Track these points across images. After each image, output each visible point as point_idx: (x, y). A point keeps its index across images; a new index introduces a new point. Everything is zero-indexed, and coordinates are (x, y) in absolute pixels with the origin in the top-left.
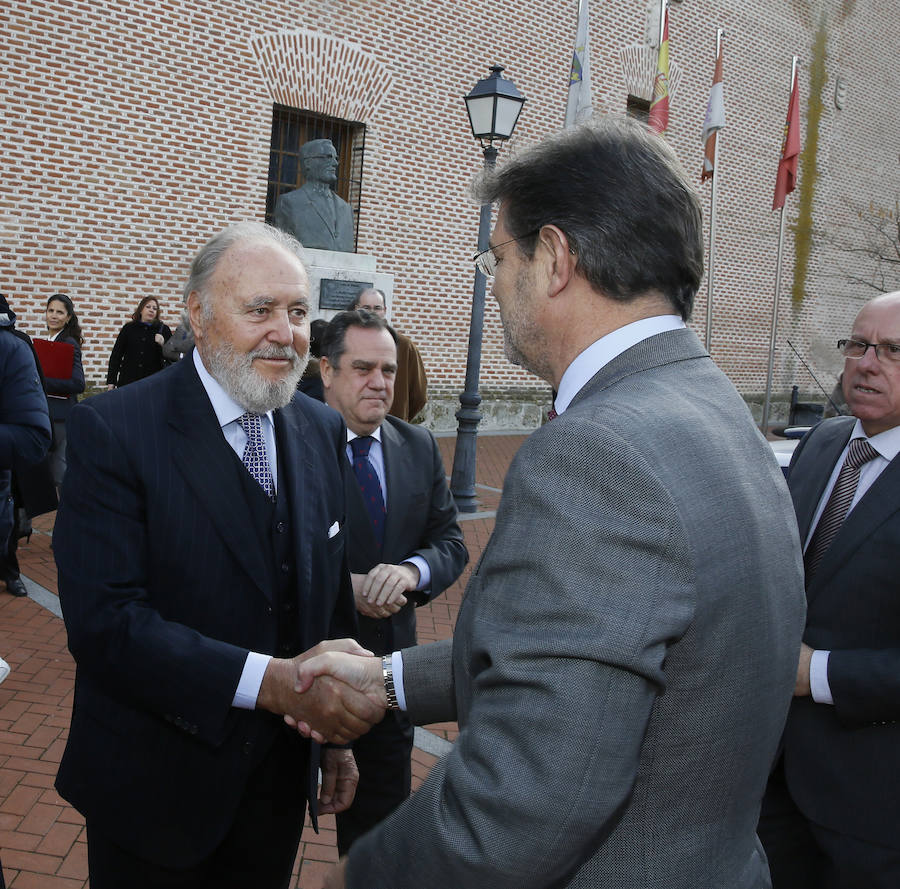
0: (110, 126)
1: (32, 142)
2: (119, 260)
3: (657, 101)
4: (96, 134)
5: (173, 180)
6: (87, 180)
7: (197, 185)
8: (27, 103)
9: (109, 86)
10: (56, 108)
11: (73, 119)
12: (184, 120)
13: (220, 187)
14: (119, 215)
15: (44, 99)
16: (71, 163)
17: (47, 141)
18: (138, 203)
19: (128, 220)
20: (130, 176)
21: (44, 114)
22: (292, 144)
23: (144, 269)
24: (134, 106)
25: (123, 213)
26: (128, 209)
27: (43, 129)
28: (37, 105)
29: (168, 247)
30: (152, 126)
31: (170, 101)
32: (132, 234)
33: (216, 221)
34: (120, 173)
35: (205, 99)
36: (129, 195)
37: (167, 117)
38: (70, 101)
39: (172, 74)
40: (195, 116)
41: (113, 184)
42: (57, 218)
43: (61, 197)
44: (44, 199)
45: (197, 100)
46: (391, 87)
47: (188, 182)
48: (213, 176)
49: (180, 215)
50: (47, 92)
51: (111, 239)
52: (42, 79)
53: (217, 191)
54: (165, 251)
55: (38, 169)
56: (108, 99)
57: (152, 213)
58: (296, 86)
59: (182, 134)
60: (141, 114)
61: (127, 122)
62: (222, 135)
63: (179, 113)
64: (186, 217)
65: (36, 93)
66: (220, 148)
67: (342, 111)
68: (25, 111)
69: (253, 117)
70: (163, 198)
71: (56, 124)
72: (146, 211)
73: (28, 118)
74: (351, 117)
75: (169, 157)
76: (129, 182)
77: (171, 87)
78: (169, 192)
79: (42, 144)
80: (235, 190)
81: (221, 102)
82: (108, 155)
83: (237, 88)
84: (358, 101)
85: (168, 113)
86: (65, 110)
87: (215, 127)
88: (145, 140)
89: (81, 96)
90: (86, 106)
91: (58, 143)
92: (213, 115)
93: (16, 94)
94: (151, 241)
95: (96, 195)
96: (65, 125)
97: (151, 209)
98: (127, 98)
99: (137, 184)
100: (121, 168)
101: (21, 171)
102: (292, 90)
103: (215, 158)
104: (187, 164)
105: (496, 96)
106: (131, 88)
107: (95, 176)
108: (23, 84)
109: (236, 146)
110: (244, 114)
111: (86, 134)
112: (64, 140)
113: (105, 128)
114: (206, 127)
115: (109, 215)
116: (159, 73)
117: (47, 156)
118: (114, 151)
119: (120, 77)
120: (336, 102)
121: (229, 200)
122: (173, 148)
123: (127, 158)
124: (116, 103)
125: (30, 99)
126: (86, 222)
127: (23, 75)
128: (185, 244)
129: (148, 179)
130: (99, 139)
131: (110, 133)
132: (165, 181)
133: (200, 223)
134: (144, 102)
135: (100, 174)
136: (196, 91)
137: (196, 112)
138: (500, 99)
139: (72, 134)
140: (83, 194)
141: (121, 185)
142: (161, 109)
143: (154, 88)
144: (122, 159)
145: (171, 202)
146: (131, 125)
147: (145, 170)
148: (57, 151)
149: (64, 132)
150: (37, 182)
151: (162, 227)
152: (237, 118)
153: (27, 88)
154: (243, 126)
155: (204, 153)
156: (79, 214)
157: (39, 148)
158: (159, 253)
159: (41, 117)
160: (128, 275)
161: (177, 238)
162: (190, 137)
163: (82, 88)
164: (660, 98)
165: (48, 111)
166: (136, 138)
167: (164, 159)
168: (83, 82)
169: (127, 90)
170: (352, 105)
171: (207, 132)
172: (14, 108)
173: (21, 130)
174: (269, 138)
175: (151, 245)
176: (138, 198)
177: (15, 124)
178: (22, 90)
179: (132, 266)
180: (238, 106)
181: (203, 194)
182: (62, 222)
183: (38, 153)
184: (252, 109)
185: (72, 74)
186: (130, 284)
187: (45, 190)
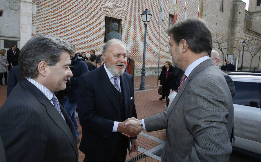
0: (75, 21)
1: (61, 24)
2: (78, 46)
3: (175, 15)
4: (73, 22)
5: (87, 31)
6: (71, 31)
7: (92, 32)
8: (60, 17)
9: (75, 13)
10: (65, 18)
11: (68, 20)
12: (89, 20)
13: (96, 32)
14: (77, 37)
15: (63, 16)
16: (68, 28)
17: (64, 24)
18: (81, 35)
19: (79, 38)
20: (79, 30)
21: (63, 19)
22: (109, 24)
23: (83, 47)
24: (80, 17)
25: (78, 37)
26: (79, 36)
27: (63, 22)
28: (61, 17)
29: (87, 43)
30: (83, 21)
31: (86, 16)
32: (80, 41)
33: (96, 38)
34: (77, 30)
35: (93, 15)
36: (79, 34)
37: (86, 19)
38: (67, 16)
39: (87, 11)
40: (91, 19)
41: (76, 32)
42: (66, 38)
43: (66, 34)
44: (63, 35)
45: (91, 16)
46: (127, 13)
47: (90, 31)
48: (95, 30)
49: (89, 37)
50: (63, 15)
51: (76, 42)
52: (62, 12)
53: (95, 33)
54: (86, 44)
55: (62, 29)
56: (75, 16)
57: (84, 37)
58: (109, 13)
59: (89, 22)
60: (81, 18)
61: (78, 20)
62: (96, 22)
63: (88, 18)
64: (90, 37)
65: (61, 15)
66: (96, 25)
67: (118, 17)
68: (59, 18)
69: (102, 19)
70: (85, 34)
71: (65, 21)
72: (82, 36)
73: (60, 20)
74: (120, 18)
75: (86, 26)
76: (79, 31)
77: (87, 13)
78: (87, 33)
79: (63, 24)
80: (99, 32)
81: (96, 16)
82: (75, 26)
83: (98, 13)
84: (121, 15)
85: (86, 18)
86: (67, 18)
87: (95, 21)
88: (82, 23)
89: (70, 15)
90: (71, 17)
91: (66, 24)
92: (94, 19)
93: (57, 15)
94: (83, 42)
95: (73, 34)
96: (67, 21)
97: (83, 36)
98: (78, 16)
99: (81, 32)
100: (77, 29)
101: (59, 29)
102: (109, 14)
103: (95, 26)
104: (90, 28)
105: (147, 14)
106: (79, 14)
107: (73, 30)
108: (59, 13)
109: (99, 24)
110: (100, 18)
111: (71, 22)
112: (67, 24)
113: (74, 21)
114: (93, 21)
115: (76, 37)
116: (84, 11)
117: (64, 27)
118: (76, 25)
119: (77, 12)
120: (117, 16)
121: (98, 34)
122: (87, 25)
123: (79, 27)
124: (76, 17)
125: (60, 16)
126: (71, 39)
127: (59, 12)
128: (90, 42)
129: (83, 30)
130: (73, 23)
131: (75, 22)
132: (86, 31)
133: (93, 39)
134: (81, 16)
135: (74, 30)
136: (91, 14)
137: (91, 18)
138: (147, 15)
139: (68, 22)
140: (71, 33)
141: (78, 32)
142: (85, 18)
143: (83, 14)
144: (78, 27)
145: (87, 35)
146: (79, 21)
147: (82, 29)
148: (65, 26)
149: (66, 22)
150: (62, 32)
151: (86, 39)
152: (99, 19)
153: (59, 14)
154: (100, 20)
155: (93, 26)
156: (70, 37)
157: (62, 25)
158: (85, 44)
159: (62, 19)
160: (80, 48)
161: (88, 41)
162: (90, 23)
163: (70, 14)
164: (175, 14)
165: (64, 18)
166: (80, 23)
167: (86, 27)
168: (70, 13)
169: (78, 14)
170: (120, 16)
171: (93, 22)
172: (57, 18)
173: (58, 22)
174: (105, 22)
175: (84, 43)
176: (81, 34)
177: (57, 21)
178: (58, 14)
179: (80, 47)
180: (99, 17)
181: (93, 33)
182: (67, 39)
183: (62, 26)
184: (101, 17)
185: (68, 11)
186: (80, 50)
187: (63, 33)
